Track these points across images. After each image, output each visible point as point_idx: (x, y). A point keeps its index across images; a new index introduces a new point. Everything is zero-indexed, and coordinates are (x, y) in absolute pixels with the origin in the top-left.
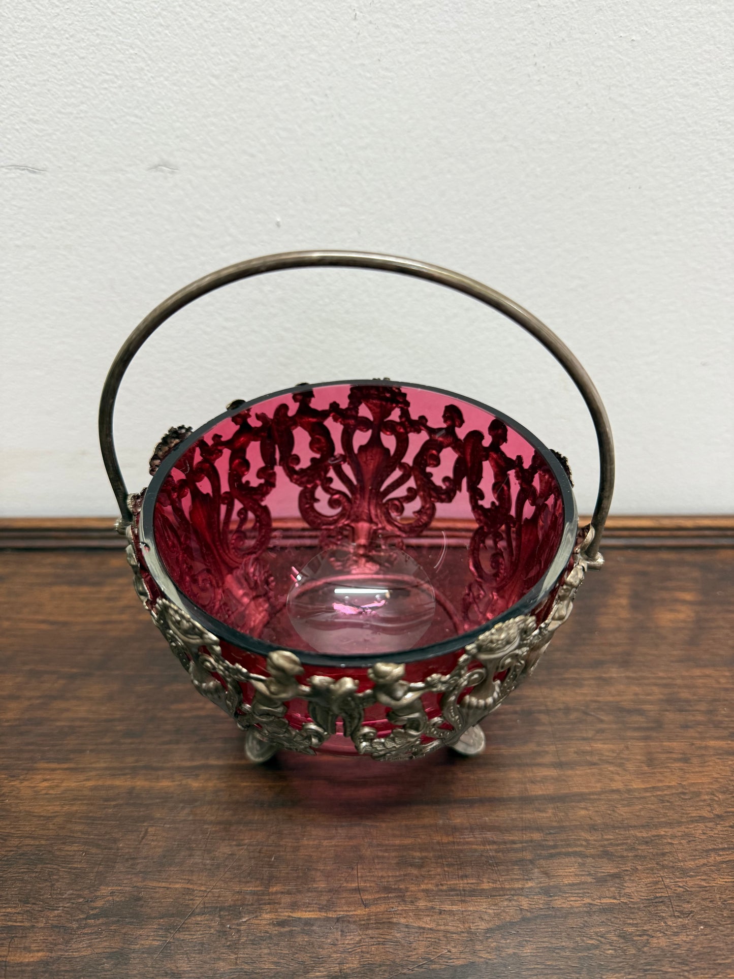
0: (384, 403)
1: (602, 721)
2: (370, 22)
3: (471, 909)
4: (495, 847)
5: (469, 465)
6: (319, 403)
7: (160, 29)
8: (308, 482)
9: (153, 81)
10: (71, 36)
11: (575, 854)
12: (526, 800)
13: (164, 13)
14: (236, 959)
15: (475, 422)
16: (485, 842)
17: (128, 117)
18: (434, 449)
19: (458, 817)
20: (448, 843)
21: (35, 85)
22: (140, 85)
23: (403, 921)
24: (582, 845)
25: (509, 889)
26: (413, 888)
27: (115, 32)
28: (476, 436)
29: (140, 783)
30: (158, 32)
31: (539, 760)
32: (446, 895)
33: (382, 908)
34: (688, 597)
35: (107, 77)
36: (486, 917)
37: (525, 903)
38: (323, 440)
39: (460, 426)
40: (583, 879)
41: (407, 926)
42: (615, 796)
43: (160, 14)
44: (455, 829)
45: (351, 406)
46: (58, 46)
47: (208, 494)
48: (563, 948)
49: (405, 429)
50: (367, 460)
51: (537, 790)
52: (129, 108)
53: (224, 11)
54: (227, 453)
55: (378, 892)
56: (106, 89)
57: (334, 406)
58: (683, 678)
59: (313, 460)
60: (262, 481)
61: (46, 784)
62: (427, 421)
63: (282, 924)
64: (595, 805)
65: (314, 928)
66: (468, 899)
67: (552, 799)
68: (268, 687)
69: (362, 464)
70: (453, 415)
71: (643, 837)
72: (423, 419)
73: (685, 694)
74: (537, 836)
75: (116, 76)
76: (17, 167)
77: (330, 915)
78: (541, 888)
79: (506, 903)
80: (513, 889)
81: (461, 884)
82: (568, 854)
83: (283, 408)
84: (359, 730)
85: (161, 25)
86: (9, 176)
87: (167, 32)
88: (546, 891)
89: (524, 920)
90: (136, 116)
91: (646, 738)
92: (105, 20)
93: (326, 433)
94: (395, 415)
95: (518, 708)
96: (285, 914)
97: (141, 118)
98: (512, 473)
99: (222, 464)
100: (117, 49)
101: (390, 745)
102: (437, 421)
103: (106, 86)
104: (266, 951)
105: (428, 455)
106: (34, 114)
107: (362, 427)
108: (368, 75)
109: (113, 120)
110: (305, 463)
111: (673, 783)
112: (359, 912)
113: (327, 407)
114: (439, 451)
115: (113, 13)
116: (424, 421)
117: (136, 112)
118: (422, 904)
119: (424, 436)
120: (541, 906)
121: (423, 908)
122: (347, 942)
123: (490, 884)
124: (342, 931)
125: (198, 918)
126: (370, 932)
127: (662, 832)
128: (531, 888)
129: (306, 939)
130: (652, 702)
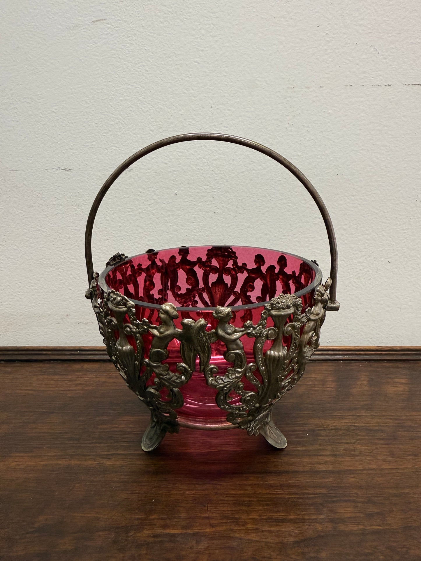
0: (224, 259)
1: (359, 435)
2: (218, 109)
3: (283, 529)
4: (297, 496)
5: (269, 286)
6: (192, 258)
7: (130, 112)
8: (185, 302)
9: (125, 133)
10: (93, 115)
11: (349, 501)
12: (314, 473)
13: (133, 106)
14: (124, 557)
15: (271, 261)
16: (290, 494)
17: (112, 147)
18: (250, 282)
19: (272, 480)
20: (266, 494)
21: (74, 134)
22: (119, 134)
23: (237, 535)
24: (354, 496)
25: (307, 519)
26: (244, 517)
27: (111, 113)
28: (271, 268)
29: (74, 462)
30: (130, 113)
31: (322, 453)
32: (266, 522)
33: (223, 528)
34: (403, 381)
35: (106, 131)
36: (293, 534)
37: (319, 527)
38: (193, 279)
39: (263, 265)
40: (357, 514)
41: (240, 539)
42: (374, 472)
43: (131, 106)
44: (271, 486)
45: (208, 260)
46: (87, 119)
47: (132, 293)
48: (347, 554)
49: (235, 272)
50: (216, 292)
51: (323, 468)
52: (114, 143)
53: (157, 105)
54: (144, 275)
55: (220, 519)
56: (105, 136)
57: (199, 259)
58: (406, 416)
59: (187, 289)
60: (161, 296)
61: (15, 463)
62: (246, 265)
63: (156, 536)
64: (361, 476)
65: (178, 539)
66: (280, 524)
67: (332, 472)
68: (158, 331)
69: (213, 293)
70: (259, 259)
71: (394, 493)
72: (244, 264)
73: (408, 423)
74: (323, 491)
75: (110, 131)
76: (60, 168)
77: (189, 531)
78: (329, 519)
79: (306, 527)
80: (310, 519)
81: (276, 515)
82: (346, 501)
83: (173, 258)
84: (208, 366)
85: (131, 111)
86: (56, 172)
87: (133, 113)
88: (332, 521)
89: (319, 537)
90: (116, 147)
91: (388, 444)
92: (107, 109)
93: (194, 274)
94: (230, 264)
95: (306, 429)
96: (159, 531)
97: (118, 148)
98: (291, 282)
99: (141, 280)
100: (112, 120)
101: (226, 380)
102: (251, 265)
103: (105, 134)
104: (144, 552)
105: (248, 285)
106: (72, 146)
107: (213, 272)
108: (217, 129)
109: (106, 148)
110: (183, 291)
111: (409, 467)
112: (208, 530)
113: (196, 260)
114: (253, 283)
115: (111, 106)
116: (245, 266)
117: (116, 145)
118: (250, 526)
119: (245, 274)
120: (331, 529)
121: (251, 528)
122: (199, 547)
123: (295, 516)
124: (196, 541)
125: (101, 533)
126: (215, 542)
127: (407, 491)
128: (323, 519)
129: (172, 545)
130: (389, 427)
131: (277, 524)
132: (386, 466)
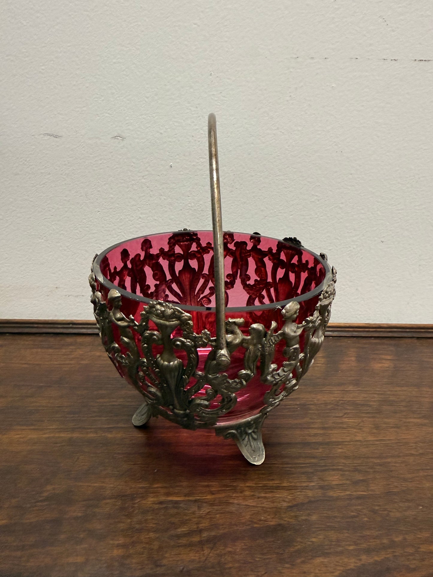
1: (348, 409)
2: (217, 77)
3: (278, 496)
7: (124, 76)
11: (338, 470)
12: (306, 444)
13: (127, 70)
14: (131, 522)
23: (236, 502)
24: (341, 466)
25: (299, 487)
26: (241, 485)
29: (76, 435)
31: (313, 426)
32: (262, 489)
33: (223, 495)
34: (388, 357)
36: (287, 500)
37: (310, 493)
40: (344, 482)
41: (238, 504)
42: (359, 443)
48: (335, 517)
51: (314, 440)
55: (220, 487)
56: (96, 101)
58: (391, 391)
61: (18, 436)
63: (161, 503)
64: (348, 447)
65: (181, 505)
66: (276, 491)
67: (321, 444)
71: (378, 463)
73: (392, 398)
74: (314, 461)
76: (48, 134)
77: (191, 498)
78: (319, 486)
79: (299, 493)
80: (302, 486)
81: (271, 483)
82: (334, 470)
86: (44, 138)
88: (321, 488)
89: (310, 502)
90: (109, 113)
91: (373, 417)
95: (298, 403)
96: (163, 498)
104: (151, 517)
108: (216, 99)
111: (392, 438)
112: (208, 497)
118: (247, 493)
120: (320, 495)
121: (248, 495)
122: (201, 513)
123: (288, 484)
124: (198, 507)
125: (108, 501)
126: (215, 507)
127: (389, 460)
128: (313, 486)
129: (175, 511)
130: (374, 401)
131: (272, 491)
132: (370, 438)
